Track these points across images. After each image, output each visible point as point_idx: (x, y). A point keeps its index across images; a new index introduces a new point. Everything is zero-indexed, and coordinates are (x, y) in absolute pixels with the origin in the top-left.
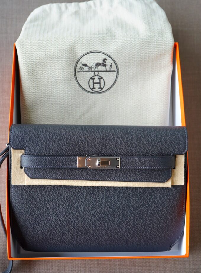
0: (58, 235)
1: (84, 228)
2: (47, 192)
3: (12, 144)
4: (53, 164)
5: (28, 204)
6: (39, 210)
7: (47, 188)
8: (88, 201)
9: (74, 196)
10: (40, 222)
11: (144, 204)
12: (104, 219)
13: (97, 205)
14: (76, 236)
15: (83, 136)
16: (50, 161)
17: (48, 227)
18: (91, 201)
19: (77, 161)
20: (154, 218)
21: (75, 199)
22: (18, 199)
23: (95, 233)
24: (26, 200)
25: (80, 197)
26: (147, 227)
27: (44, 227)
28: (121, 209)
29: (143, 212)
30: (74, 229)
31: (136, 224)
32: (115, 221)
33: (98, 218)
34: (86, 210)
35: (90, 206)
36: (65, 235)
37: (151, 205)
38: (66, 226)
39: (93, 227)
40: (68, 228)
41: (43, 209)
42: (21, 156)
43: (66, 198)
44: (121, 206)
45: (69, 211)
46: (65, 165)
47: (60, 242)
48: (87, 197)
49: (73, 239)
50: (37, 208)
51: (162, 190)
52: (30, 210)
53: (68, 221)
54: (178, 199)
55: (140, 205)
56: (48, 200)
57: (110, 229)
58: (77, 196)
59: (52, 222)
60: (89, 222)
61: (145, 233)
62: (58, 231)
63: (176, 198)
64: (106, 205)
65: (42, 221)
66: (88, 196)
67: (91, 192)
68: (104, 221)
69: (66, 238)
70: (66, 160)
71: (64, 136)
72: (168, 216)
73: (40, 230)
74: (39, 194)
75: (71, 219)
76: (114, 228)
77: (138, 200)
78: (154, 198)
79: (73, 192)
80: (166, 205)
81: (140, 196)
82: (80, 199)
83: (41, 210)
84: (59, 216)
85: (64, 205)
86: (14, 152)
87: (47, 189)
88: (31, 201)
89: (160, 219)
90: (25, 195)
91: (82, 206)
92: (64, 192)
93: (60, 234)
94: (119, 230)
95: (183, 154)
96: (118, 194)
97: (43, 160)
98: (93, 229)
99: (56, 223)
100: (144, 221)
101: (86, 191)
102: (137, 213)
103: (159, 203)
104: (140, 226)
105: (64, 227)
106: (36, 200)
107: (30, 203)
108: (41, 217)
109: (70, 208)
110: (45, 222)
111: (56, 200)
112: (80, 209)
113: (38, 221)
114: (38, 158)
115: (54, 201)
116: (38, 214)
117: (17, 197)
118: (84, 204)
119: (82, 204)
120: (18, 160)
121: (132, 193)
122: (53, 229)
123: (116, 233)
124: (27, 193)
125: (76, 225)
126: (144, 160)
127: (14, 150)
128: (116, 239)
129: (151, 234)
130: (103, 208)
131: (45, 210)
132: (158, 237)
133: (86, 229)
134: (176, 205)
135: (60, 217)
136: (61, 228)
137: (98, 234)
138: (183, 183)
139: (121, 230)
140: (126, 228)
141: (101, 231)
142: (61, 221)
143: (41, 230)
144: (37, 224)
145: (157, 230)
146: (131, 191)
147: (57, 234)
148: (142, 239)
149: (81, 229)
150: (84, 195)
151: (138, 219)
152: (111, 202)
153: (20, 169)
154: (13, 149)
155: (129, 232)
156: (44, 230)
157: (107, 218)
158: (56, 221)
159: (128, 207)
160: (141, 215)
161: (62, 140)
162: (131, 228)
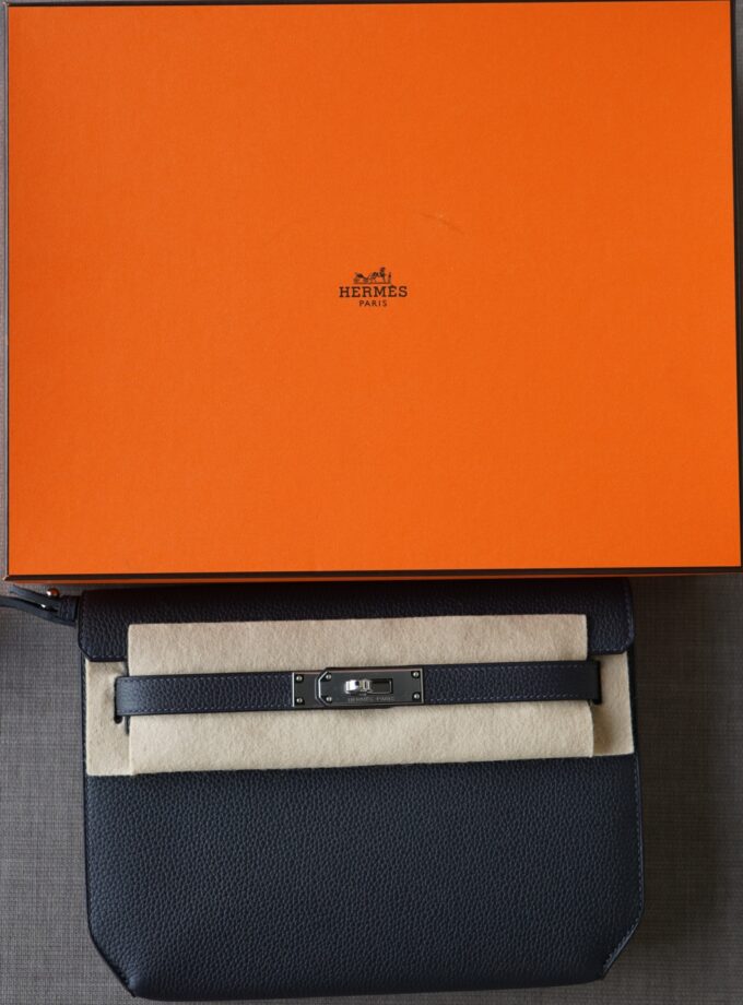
0: (239, 936)
1: (321, 910)
2: (198, 795)
3: (87, 645)
4: (217, 698)
5: (140, 837)
6: (175, 856)
7: (198, 783)
8: (331, 820)
9: (287, 805)
10: (181, 893)
11: (511, 821)
12: (385, 876)
13: (360, 832)
14: (298, 938)
16: (207, 689)
17: (206, 908)
18: (342, 819)
19: (290, 686)
20: (544, 868)
21: (289, 814)
22: (108, 823)
23: (359, 925)
24: (133, 823)
25: (305, 808)
26: (523, 898)
27: (191, 910)
28: (436, 842)
29: (507, 850)
30: (291, 912)
31: (489, 888)
32: (420, 882)
33: (366, 873)
34: (326, 850)
35: (337, 835)
36: (260, 933)
37: (534, 824)
38: (263, 905)
39: (349, 904)
40: (271, 910)
41: (189, 850)
42: (116, 680)
43: (262, 813)
44: (437, 832)
45: (270, 856)
46: (254, 701)
47: (247, 961)
48: (326, 806)
49: (287, 947)
50: (169, 847)
51: (566, 775)
52: (148, 857)
53: (270, 887)
54: (617, 801)
55: (498, 823)
56: (205, 823)
57: (405, 908)
58: (294, 806)
59: (216, 893)
60: (335, 886)
61: (520, 916)
62: (239, 921)
63: (611, 798)
64: (388, 830)
65: (185, 890)
66: (330, 802)
67: (338, 791)
68: (385, 882)
69: (265, 945)
70: (255, 685)
72: (590, 858)
73: (178, 922)
74: (173, 802)
75: (277, 882)
76: (419, 904)
77: (491, 809)
78: (541, 802)
79: (283, 793)
80: (581, 822)
81: (497, 798)
82: (305, 814)
83: (181, 855)
84: (239, 871)
85: (254, 837)
86: (93, 671)
87: (201, 785)
88: (149, 825)
89: (566, 868)
90: (129, 809)
91: (314, 834)
92: (254, 792)
93: (246, 930)
94: (436, 912)
95: (621, 653)
96: (425, 791)
97: (186, 686)
98: (349, 910)
99: (232, 895)
100: (513, 878)
101: (325, 786)
102: (491, 853)
103: (559, 817)
104: (502, 894)
105: (258, 908)
106: (165, 824)
107: (146, 834)
108: (184, 877)
109: (275, 845)
110: (194, 894)
111: (228, 822)
112: (307, 846)
113: (172, 890)
114: (168, 683)
115: (222, 825)
116: (173, 868)
117: (105, 817)
118: (317, 829)
119: (311, 829)
120: (107, 696)
121: (471, 788)
122: (222, 915)
123: (425, 922)
124: (135, 802)
125: (296, 898)
126: (499, 675)
127: (94, 663)
128: (427, 943)
129: (537, 920)
130: (380, 839)
131: (196, 852)
132: (563, 931)
133: (327, 910)
134: (614, 820)
135: (242, 874)
136: (247, 913)
137: (369, 928)
138: (629, 749)
139: (442, 909)
140: (456, 904)
141: (378, 917)
142: (246, 889)
143: (185, 922)
144: (169, 903)
145: (557, 908)
146: (467, 782)
147: (235, 932)
148: (511, 938)
149: (312, 911)
150: (316, 801)
151: (493, 872)
152: (406, 819)
153: (113, 722)
154: (92, 660)
155: (466, 918)
156: (193, 921)
157: (394, 873)
158: (229, 890)
159: (461, 834)
160: (502, 859)
162: (472, 902)
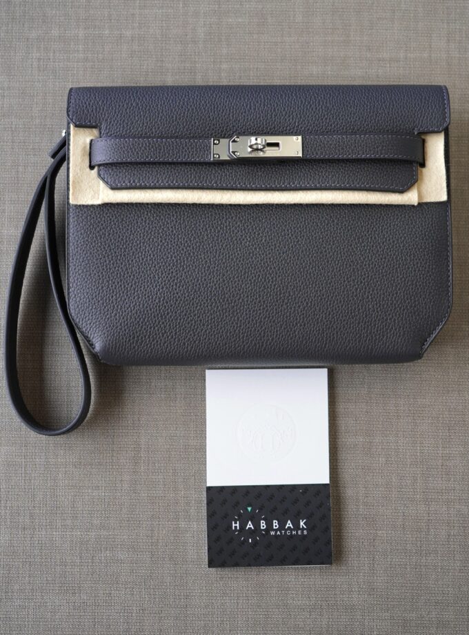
0: (171, 317)
1: (228, 300)
2: (145, 221)
3: (73, 116)
4: (159, 153)
5: (104, 248)
6: (128, 261)
7: (146, 213)
8: (236, 239)
9: (206, 229)
10: (132, 286)
11: (361, 244)
12: (272, 278)
13: (256, 248)
14: (211, 319)
15: (224, 99)
16: (152, 147)
17: (148, 297)
18: (244, 240)
19: (210, 147)
20: (383, 276)
21: (207, 235)
22: (83, 238)
23: (254, 311)
24: (100, 239)
25: (219, 232)
26: (368, 298)
27: (139, 298)
28: (308, 256)
29: (358, 263)
30: (207, 300)
31: (344, 289)
32: (297, 283)
33: (259, 276)
34: (232, 259)
35: (240, 250)
36: (186, 315)
37: (376, 247)
38: (188, 296)
39: (248, 297)
40: (193, 299)
41: (138, 257)
42: (91, 141)
43: (189, 234)
44: (309, 250)
45: (194, 263)
46: (185, 155)
47: (176, 334)
48: (233, 231)
49: (204, 325)
50: (124, 255)
51: (399, 214)
52: (110, 262)
53: (193, 284)
54: (434, 233)
55: (351, 245)
56: (149, 239)
57: (286, 301)
58: (211, 230)
59: (156, 286)
60: (238, 284)
61: (365, 308)
62: (171, 306)
63: (431, 231)
64: (275, 248)
65: (135, 284)
66: (236, 228)
67: (241, 221)
68: (272, 282)
69: (189, 323)
70: (186, 145)
71: (184, 100)
72: (415, 271)
73: (129, 306)
74: (128, 226)
75: (198, 280)
76: (295, 298)
77: (347, 235)
78: (382, 232)
79: (204, 221)
80: (409, 246)
81: (351, 228)
82: (218, 236)
83: (132, 261)
84: (172, 272)
85: (183, 249)
86: (75, 134)
87: (147, 214)
88: (111, 240)
89: (398, 277)
90: (98, 229)
91: (224, 249)
92: (184, 220)
93: (176, 312)
94: (307, 303)
95: (440, 132)
96: (301, 222)
97: (139, 144)
98: (247, 301)
99: (167, 288)
100: (361, 282)
101: (232, 218)
102: (346, 264)
103: (394, 242)
104: (353, 293)
105: (185, 298)
106: (122, 240)
107: (109, 246)
108: (134, 275)
109: (197, 256)
110: (141, 287)
111: (166, 239)
112: (219, 257)
113: (126, 284)
114: (126, 141)
115: (161, 241)
116: (127, 269)
117: (81, 234)
118: (226, 246)
119: (222, 246)
120: (85, 151)
121: (333, 221)
122: (160, 302)
123: (300, 310)
124: (102, 225)
125: (211, 292)
126: (355, 140)
127: (76, 128)
128: (301, 325)
129: (378, 312)
130: (270, 254)
131: (143, 259)
132: (395, 320)
133: (232, 301)
134: (432, 246)
135: (174, 274)
136: (177, 300)
137: (260, 314)
138: (444, 198)
139: (311, 302)
140: (321, 299)
141: (267, 306)
142: (176, 285)
143: (134, 306)
144: (123, 292)
145: (391, 304)
146: (331, 217)
147: (168, 314)
148: (359, 323)
149: (221, 301)
150: (226, 227)
151: (348, 279)
152: (288, 241)
153: (88, 169)
154: (76, 126)
155: (328, 309)
156: (139, 305)
157: (279, 276)
158: (165, 285)
159: (326, 251)
160: (354, 269)
161: (178, 106)
162: (332, 297)
